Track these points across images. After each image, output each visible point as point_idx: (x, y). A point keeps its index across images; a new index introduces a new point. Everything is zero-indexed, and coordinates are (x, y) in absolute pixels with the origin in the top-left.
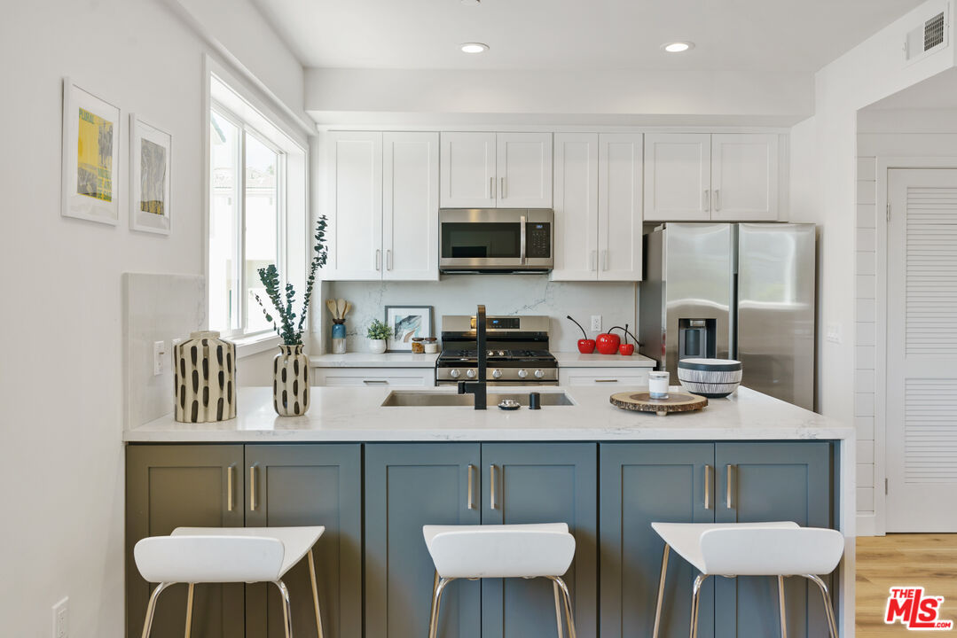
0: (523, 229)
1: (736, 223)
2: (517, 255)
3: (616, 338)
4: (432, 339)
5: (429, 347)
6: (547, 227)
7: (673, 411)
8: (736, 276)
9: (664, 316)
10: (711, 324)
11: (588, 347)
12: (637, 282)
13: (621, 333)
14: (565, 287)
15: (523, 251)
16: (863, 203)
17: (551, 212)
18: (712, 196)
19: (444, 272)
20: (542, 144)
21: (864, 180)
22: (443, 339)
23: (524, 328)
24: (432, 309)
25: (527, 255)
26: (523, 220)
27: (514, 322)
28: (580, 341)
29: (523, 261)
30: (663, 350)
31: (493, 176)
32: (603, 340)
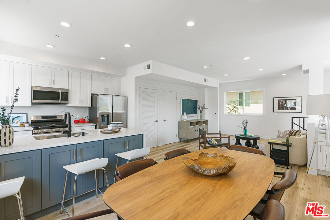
0: (60, 94)
1: (113, 95)
2: (59, 100)
3: (84, 120)
4: (27, 122)
5: (26, 125)
6: (67, 93)
7: (115, 132)
8: (113, 106)
9: (98, 114)
10: (108, 116)
11: (77, 122)
12: (90, 107)
13: (86, 119)
14: (70, 108)
15: (60, 99)
16: (136, 93)
17: (68, 90)
18: (106, 89)
19: (33, 104)
20: (65, 73)
21: (136, 89)
22: (31, 122)
23: (59, 118)
24: (27, 114)
25: (62, 100)
26: (60, 91)
27: (56, 117)
28: (75, 121)
29: (60, 101)
30: (98, 122)
31: (51, 79)
32: (81, 120)
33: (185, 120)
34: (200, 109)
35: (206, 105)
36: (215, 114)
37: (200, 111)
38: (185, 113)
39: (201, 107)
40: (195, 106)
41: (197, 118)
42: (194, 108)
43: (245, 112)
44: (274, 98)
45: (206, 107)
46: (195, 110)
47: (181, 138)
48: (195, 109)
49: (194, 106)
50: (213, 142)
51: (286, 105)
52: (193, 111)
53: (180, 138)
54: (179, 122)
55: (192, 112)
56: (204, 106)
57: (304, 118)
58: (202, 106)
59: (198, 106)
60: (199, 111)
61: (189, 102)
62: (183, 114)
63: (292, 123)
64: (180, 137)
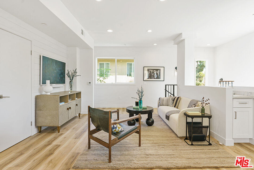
33: (49, 94)
34: (69, 76)
35: (77, 71)
36: (90, 83)
37: (70, 79)
38: (48, 82)
39: (70, 74)
40: (62, 71)
41: (65, 89)
42: (61, 74)
43: (117, 82)
44: (144, 67)
45: (77, 74)
46: (62, 78)
47: (41, 127)
48: (62, 76)
49: (60, 72)
50: (117, 129)
51: (153, 74)
52: (59, 78)
53: (38, 127)
54: (37, 98)
55: (58, 80)
56: (75, 72)
57: (174, 85)
58: (73, 72)
59: (66, 72)
60: (67, 80)
61: (54, 63)
62: (44, 83)
63: (166, 91)
64: (40, 125)
